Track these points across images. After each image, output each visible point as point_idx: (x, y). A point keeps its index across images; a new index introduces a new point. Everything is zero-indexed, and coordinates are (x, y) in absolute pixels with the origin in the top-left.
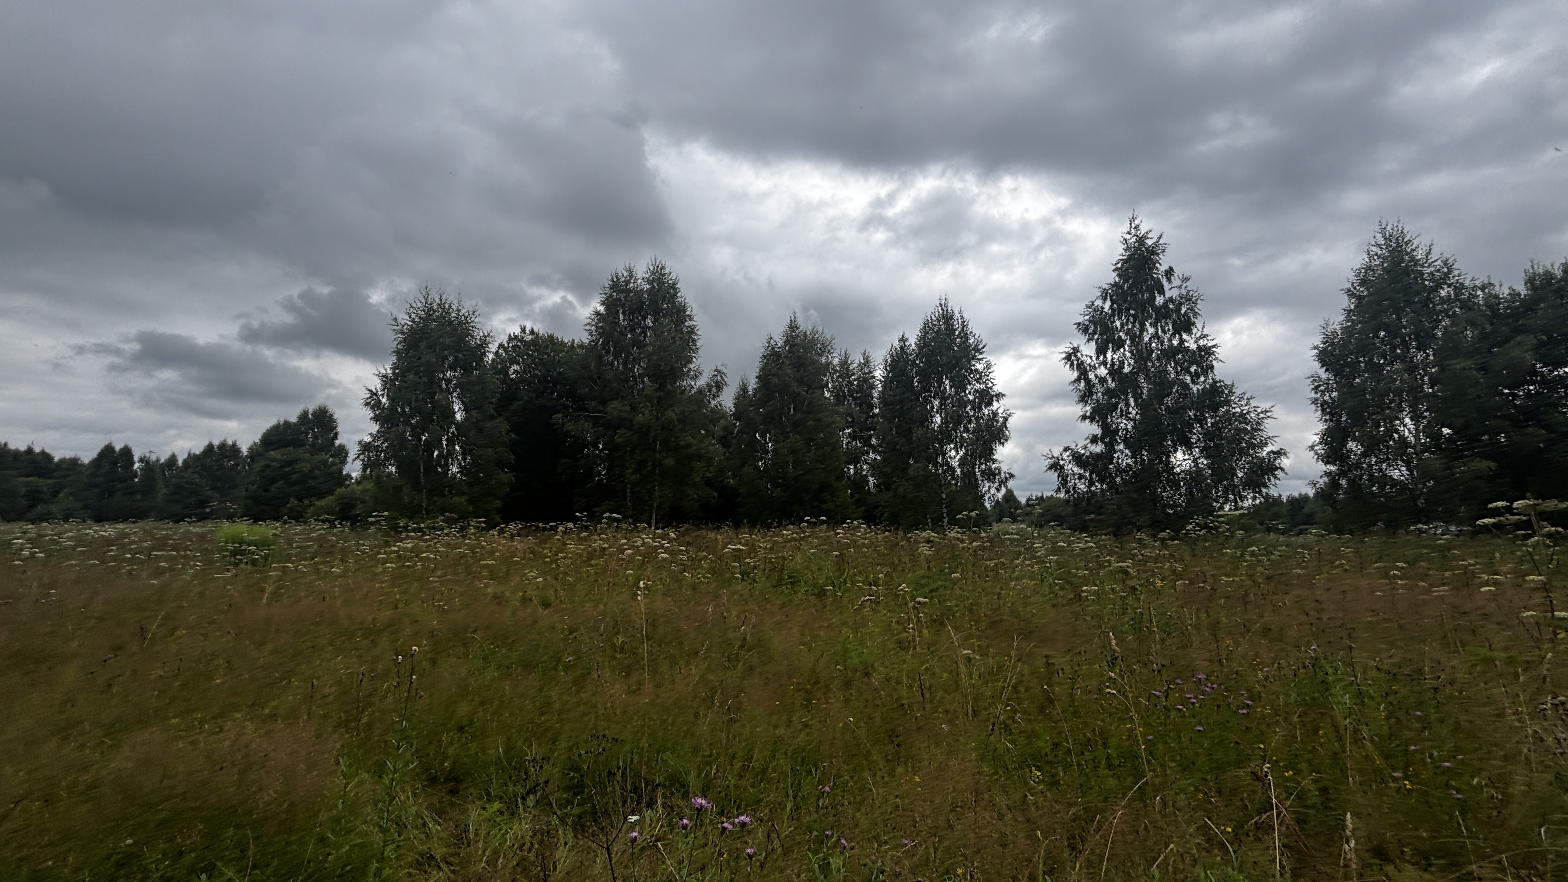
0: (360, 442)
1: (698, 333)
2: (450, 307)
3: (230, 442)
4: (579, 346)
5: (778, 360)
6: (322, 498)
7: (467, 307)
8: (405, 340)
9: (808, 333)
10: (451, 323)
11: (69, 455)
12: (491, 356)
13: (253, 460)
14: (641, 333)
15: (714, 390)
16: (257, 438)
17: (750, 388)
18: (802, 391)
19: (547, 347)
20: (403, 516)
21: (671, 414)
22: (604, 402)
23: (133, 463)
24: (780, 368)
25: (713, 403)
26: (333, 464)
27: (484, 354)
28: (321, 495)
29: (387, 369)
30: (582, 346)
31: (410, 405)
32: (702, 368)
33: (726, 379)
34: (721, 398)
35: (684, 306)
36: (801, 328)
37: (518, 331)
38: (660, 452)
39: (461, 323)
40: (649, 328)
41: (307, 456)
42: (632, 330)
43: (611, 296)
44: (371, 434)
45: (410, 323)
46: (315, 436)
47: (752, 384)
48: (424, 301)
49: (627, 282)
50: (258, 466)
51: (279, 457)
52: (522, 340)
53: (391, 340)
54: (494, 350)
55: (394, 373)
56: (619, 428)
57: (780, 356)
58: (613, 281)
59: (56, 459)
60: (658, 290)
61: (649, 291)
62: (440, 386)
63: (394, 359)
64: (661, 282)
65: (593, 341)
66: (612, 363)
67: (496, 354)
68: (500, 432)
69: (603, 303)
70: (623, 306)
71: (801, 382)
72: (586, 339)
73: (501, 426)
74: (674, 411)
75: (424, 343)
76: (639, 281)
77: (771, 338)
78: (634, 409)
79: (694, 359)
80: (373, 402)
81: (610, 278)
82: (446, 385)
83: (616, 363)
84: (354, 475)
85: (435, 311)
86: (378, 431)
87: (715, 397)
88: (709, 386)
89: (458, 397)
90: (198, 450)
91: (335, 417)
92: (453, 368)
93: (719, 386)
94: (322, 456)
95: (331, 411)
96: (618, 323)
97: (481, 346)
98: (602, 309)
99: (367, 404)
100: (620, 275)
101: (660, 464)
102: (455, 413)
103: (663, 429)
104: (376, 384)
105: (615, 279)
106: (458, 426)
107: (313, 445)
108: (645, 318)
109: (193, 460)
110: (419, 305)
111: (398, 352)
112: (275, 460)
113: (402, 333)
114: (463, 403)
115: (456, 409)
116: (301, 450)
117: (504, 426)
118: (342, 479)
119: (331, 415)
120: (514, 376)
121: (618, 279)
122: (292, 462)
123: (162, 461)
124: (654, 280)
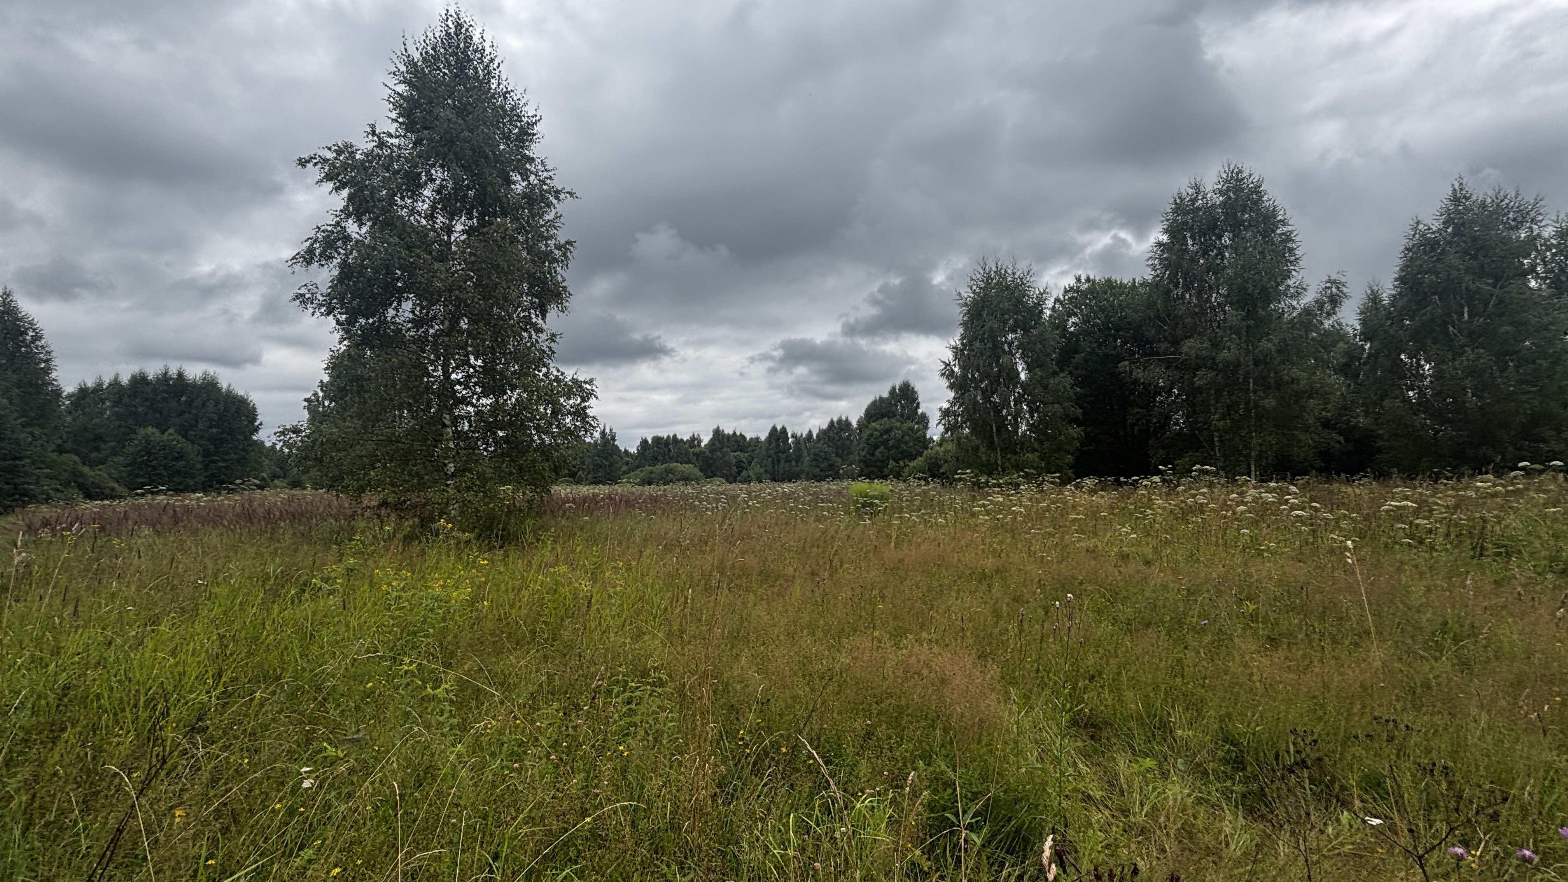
0: (940, 409)
1: (1297, 239)
2: (1006, 272)
3: (844, 418)
4: (1141, 285)
5: (1433, 249)
6: (914, 460)
7: (1021, 267)
8: (969, 311)
9: (1489, 200)
10: (1008, 287)
11: (754, 436)
12: (1048, 312)
13: (861, 431)
14: (1217, 255)
15: (1328, 307)
16: (862, 413)
17: (1384, 295)
18: (1484, 286)
19: (1106, 293)
20: (983, 473)
21: (1265, 345)
22: (1176, 342)
23: (788, 439)
24: (1439, 260)
25: (1327, 324)
26: (918, 430)
27: (1041, 312)
28: (913, 458)
29: (955, 340)
30: (1144, 284)
31: (978, 371)
32: (1306, 281)
33: (1345, 290)
34: (1339, 315)
35: (1274, 210)
36: (1474, 198)
37: (1072, 282)
38: (1255, 392)
39: (1017, 286)
40: (1226, 247)
41: (898, 424)
42: (1205, 253)
43: (1175, 221)
44: (948, 401)
45: (972, 295)
46: (903, 407)
47: (1388, 289)
48: (982, 272)
49: (1194, 201)
50: (865, 436)
51: (878, 427)
52: (1077, 291)
53: (958, 313)
54: (1050, 306)
55: (962, 344)
56: (1198, 368)
57: (1438, 243)
58: (1176, 204)
59: (748, 439)
60: (1236, 199)
61: (1223, 204)
62: (1004, 350)
63: (961, 330)
64: (1238, 189)
65: (1157, 276)
66: (1183, 297)
67: (1053, 309)
68: (1064, 387)
69: (1166, 231)
70: (1191, 229)
71: (1481, 273)
72: (1148, 275)
73: (1064, 380)
74: (1269, 340)
75: (986, 312)
76: (1209, 196)
77: (1418, 223)
78: (1216, 344)
79: (1294, 273)
80: (947, 372)
81: (1172, 201)
82: (1009, 348)
83: (1188, 296)
84: (935, 438)
85: (992, 280)
86: (954, 398)
87: (1329, 315)
88: (1320, 304)
89: (1022, 358)
90: (825, 426)
91: (916, 389)
92: (1013, 331)
93: (1335, 301)
94: (909, 424)
95: (912, 385)
96: (1186, 251)
97: (1039, 304)
98: (1165, 238)
99: (943, 375)
100: (1185, 194)
101: (1256, 406)
102: (1018, 374)
103: (1256, 363)
104: (949, 356)
105: (1178, 201)
106: (1024, 386)
107: (902, 415)
108: (1220, 237)
109: (823, 433)
110: (979, 276)
111: (964, 324)
112: (876, 430)
113: (966, 305)
114: (1026, 362)
115: (1020, 369)
116: (893, 420)
117: (1069, 380)
118: (925, 443)
119: (913, 388)
120: (1072, 329)
121: (1182, 200)
122: (888, 431)
123: (804, 436)
124: (1228, 190)
